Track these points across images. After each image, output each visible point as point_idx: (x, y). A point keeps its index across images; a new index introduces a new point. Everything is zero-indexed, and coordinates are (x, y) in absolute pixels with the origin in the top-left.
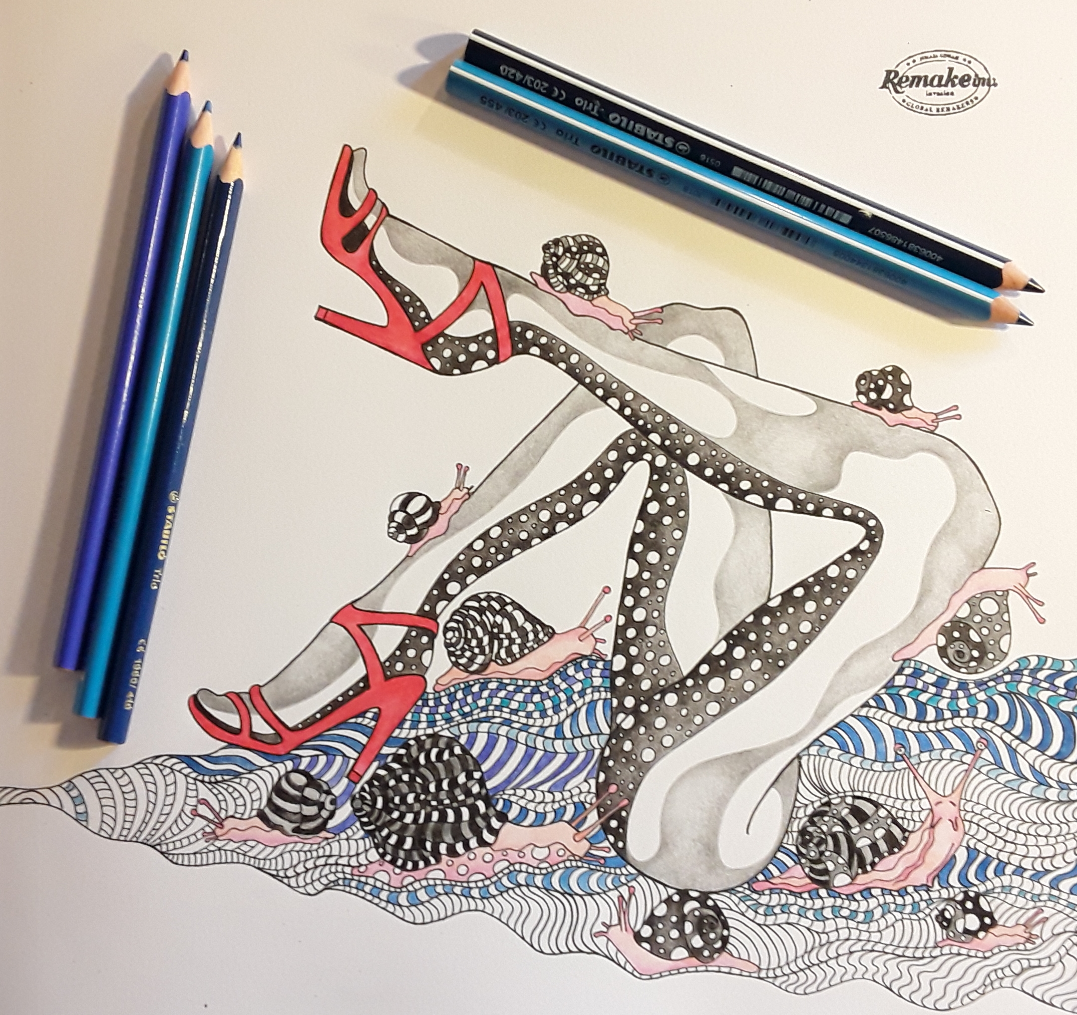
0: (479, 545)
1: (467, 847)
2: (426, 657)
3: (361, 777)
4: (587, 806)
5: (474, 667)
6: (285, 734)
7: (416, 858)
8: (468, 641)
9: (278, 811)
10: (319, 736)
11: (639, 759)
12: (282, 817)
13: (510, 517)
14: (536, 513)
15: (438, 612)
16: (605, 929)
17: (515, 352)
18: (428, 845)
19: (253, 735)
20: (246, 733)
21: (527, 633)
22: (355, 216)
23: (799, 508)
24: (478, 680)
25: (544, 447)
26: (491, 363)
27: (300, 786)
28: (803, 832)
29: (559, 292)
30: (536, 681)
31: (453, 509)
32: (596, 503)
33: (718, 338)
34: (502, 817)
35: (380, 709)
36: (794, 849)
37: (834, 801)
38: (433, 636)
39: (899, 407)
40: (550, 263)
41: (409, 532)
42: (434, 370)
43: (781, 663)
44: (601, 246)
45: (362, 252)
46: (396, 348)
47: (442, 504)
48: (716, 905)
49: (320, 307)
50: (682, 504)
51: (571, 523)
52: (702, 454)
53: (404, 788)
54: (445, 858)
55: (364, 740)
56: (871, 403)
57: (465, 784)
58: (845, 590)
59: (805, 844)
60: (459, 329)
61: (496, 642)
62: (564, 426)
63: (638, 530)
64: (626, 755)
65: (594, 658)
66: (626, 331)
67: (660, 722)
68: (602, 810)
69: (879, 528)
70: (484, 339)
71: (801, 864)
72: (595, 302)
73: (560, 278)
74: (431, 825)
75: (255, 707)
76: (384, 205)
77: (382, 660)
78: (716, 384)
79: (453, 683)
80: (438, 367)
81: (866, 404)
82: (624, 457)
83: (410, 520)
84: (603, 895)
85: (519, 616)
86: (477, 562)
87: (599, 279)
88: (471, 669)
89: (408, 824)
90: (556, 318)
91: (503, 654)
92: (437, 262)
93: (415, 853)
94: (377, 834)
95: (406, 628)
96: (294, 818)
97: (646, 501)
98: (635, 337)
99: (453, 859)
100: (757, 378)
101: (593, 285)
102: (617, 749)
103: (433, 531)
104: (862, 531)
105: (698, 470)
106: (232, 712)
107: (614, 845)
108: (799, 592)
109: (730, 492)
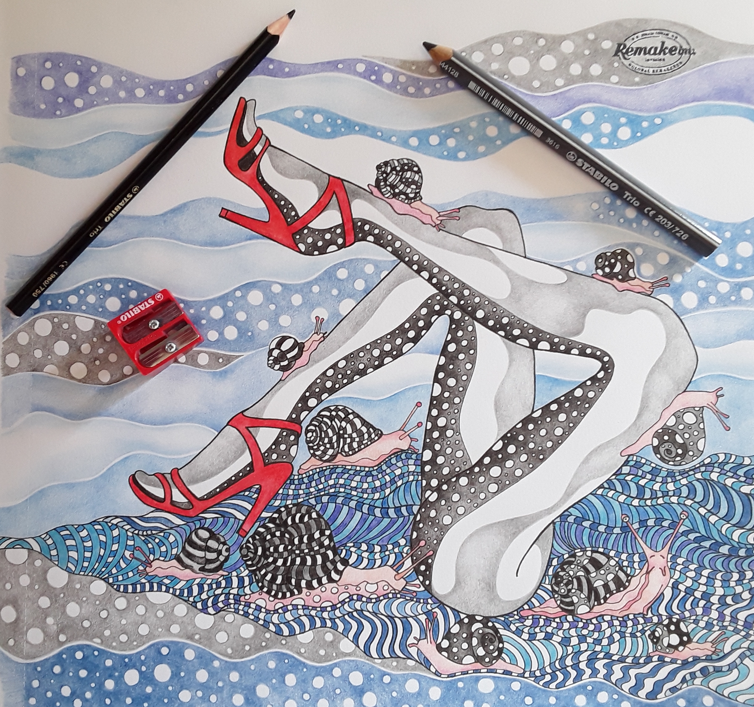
0: (330, 373)
1: (320, 583)
2: (293, 450)
3: (248, 533)
4: (405, 555)
5: (327, 457)
6: (195, 502)
7: (285, 590)
8: (322, 439)
9: (190, 556)
10: (218, 504)
11: (441, 523)
12: (193, 561)
13: (352, 354)
14: (370, 351)
15: (302, 419)
16: (416, 642)
17: (357, 240)
18: (293, 581)
19: (173, 503)
20: (168, 501)
21: (364, 434)
22: (247, 146)
23: (554, 348)
24: (329, 466)
25: (376, 305)
26: (340, 247)
27: (205, 539)
28: (556, 575)
29: (387, 198)
30: (369, 467)
31: (313, 348)
32: (413, 344)
33: (498, 230)
34: (345, 562)
35: (260, 486)
36: (549, 587)
37: (578, 554)
38: (298, 436)
39: (626, 278)
40: (381, 178)
41: (282, 364)
42: (300, 252)
43: (541, 457)
44: (417, 166)
45: (251, 171)
46: (275, 237)
47: (305, 344)
48: (494, 625)
49: (223, 208)
50: (473, 345)
51: (395, 358)
52: (486, 310)
53: (277, 542)
54: (305, 591)
55: (249, 507)
56: (605, 275)
57: (319, 538)
58: (587, 406)
59: (558, 584)
60: (318, 224)
61: (342, 440)
62: (390, 291)
63: (441, 363)
64: (431, 519)
65: (410, 452)
66: (434, 225)
67: (456, 497)
68: (415, 558)
69: (611, 363)
70: (335, 231)
71: (554, 598)
72: (412, 205)
73: (389, 188)
74: (295, 567)
75: (174, 483)
76: (267, 138)
77: (263, 452)
78: (496, 262)
79: (312, 468)
80: (303, 250)
81: (602, 276)
82: (432, 313)
83: (283, 356)
84: (415, 618)
85: (357, 422)
86: (329, 384)
87: (416, 189)
88: (324, 459)
89: (280, 566)
90: (386, 216)
91: (346, 449)
92: (303, 178)
93: (284, 586)
94: (258, 572)
95: (280, 430)
96: (200, 561)
97: (447, 343)
98: (440, 229)
99: (310, 591)
100: (525, 257)
101: (411, 193)
102: (425, 516)
103: (299, 362)
104: (599, 365)
105: (484, 322)
106: (159, 487)
107: (423, 583)
108: (554, 407)
109: (506, 337)
